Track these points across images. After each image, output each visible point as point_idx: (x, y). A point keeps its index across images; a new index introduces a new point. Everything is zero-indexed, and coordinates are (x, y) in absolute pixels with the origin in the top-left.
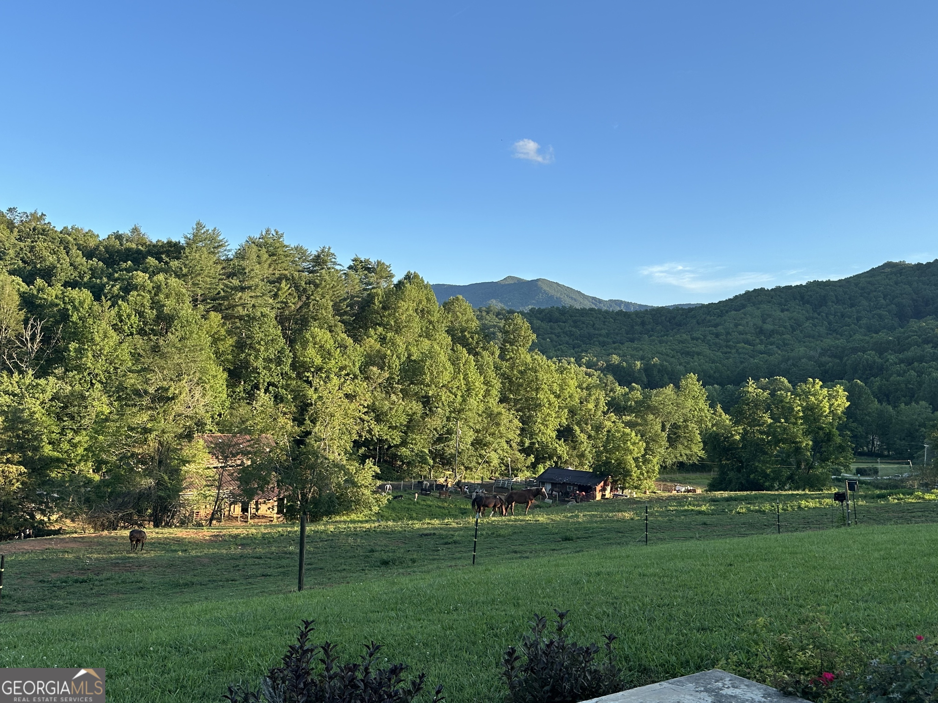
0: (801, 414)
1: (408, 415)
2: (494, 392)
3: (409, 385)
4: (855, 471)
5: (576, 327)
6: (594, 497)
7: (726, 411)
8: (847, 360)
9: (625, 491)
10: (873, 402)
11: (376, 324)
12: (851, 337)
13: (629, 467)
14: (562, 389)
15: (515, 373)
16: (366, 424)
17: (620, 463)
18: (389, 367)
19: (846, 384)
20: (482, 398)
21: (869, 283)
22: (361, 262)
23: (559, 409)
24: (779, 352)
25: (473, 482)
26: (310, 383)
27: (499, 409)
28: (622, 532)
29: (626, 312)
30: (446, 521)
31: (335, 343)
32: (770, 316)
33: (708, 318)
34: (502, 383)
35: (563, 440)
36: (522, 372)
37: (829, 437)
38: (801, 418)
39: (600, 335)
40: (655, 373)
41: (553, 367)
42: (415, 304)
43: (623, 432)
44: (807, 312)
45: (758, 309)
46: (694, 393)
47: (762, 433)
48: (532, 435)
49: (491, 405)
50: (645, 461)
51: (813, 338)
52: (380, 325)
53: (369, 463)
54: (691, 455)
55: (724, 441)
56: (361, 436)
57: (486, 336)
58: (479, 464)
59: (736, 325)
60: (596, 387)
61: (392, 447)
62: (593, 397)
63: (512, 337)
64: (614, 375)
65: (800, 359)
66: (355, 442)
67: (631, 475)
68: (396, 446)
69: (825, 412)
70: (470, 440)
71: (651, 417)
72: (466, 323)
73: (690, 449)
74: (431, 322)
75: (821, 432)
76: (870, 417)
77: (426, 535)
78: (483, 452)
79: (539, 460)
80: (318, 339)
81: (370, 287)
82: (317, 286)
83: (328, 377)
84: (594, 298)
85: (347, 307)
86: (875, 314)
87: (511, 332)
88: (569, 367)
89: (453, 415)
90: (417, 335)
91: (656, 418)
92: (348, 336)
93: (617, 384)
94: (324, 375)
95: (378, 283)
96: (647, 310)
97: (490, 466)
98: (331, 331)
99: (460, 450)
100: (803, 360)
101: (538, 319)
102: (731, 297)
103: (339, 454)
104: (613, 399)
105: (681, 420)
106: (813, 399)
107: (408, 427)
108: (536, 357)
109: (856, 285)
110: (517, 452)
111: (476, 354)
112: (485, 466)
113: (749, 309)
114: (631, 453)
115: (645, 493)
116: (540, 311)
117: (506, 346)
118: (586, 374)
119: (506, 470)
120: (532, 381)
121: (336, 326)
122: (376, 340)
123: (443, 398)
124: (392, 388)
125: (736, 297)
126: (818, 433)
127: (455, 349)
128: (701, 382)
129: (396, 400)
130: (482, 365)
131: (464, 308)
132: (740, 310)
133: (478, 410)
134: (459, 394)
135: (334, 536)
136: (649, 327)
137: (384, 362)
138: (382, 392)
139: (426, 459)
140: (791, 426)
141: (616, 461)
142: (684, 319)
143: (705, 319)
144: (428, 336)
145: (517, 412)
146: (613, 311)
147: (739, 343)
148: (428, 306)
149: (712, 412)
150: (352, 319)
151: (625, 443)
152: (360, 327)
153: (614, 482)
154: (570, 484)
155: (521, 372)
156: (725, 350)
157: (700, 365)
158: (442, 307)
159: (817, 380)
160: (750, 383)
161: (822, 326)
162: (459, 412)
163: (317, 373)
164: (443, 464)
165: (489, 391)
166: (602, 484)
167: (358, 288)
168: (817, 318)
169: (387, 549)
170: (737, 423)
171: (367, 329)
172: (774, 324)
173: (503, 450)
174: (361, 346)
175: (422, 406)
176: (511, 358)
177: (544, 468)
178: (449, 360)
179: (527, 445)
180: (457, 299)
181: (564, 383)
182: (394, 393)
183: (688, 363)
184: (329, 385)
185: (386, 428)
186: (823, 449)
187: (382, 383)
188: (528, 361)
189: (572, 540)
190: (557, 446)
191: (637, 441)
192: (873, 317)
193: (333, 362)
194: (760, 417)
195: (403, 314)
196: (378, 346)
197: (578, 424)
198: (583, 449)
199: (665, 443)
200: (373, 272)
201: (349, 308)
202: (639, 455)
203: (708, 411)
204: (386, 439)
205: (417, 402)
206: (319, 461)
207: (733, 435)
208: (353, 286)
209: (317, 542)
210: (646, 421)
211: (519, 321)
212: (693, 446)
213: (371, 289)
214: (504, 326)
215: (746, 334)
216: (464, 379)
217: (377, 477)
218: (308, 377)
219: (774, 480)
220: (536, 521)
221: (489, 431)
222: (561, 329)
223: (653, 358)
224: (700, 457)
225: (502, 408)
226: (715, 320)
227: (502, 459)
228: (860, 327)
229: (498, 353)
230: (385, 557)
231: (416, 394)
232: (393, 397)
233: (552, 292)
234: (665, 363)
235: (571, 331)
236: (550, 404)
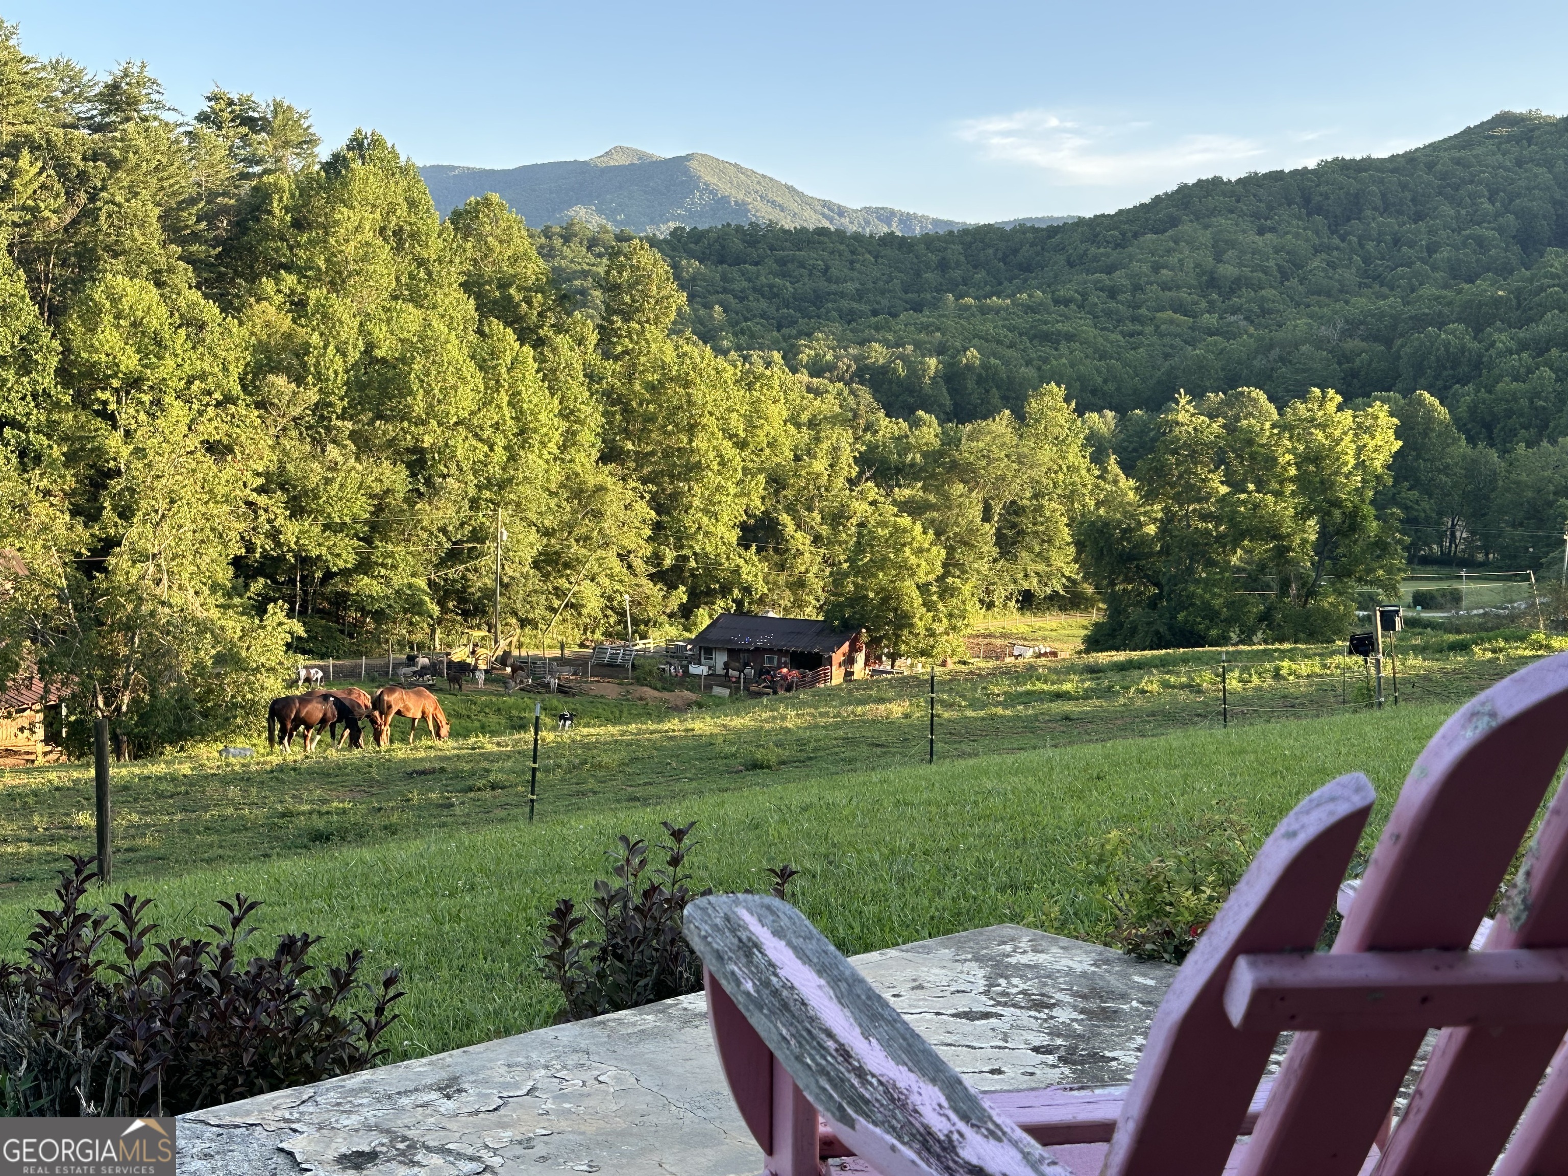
0: (1293, 471)
1: (372, 496)
2: (587, 437)
3: (371, 422)
4: (1410, 600)
5: (784, 276)
6: (827, 677)
7: (1128, 468)
8: (1402, 346)
9: (897, 663)
10: (1456, 441)
11: (277, 268)
12: (1413, 291)
13: (906, 607)
14: (751, 426)
15: (637, 387)
16: (263, 517)
17: (888, 598)
18: (319, 377)
19: (1396, 402)
20: (557, 452)
21: (1458, 162)
22: (231, 103)
23: (745, 475)
24: (1251, 330)
25: (539, 653)
26: (111, 418)
27: (600, 479)
28: (882, 746)
29: (903, 238)
30: (472, 740)
31: (172, 315)
32: (1232, 244)
33: (1093, 250)
34: (605, 414)
35: (754, 548)
36: (653, 387)
37: (1353, 522)
38: (1291, 480)
39: (842, 295)
40: (971, 384)
41: (729, 373)
42: (377, 216)
43: (895, 526)
44: (1317, 233)
45: (1206, 227)
46: (1056, 430)
47: (1205, 517)
48: (679, 539)
49: (579, 469)
50: (945, 591)
51: (1329, 295)
52: (288, 268)
53: (277, 612)
54: (1049, 575)
55: (1122, 538)
56: (250, 548)
57: (563, 299)
58: (554, 611)
59: (1156, 268)
60: (834, 420)
61: (335, 574)
62: (825, 445)
63: (627, 299)
64: (876, 390)
65: (1296, 346)
66: (237, 562)
67: (912, 625)
68: (345, 573)
69: (1346, 464)
70: (529, 554)
71: (959, 488)
72: (512, 265)
73: (1047, 561)
74: (421, 263)
75: (1337, 513)
76: (1447, 475)
77: (423, 773)
78: (563, 583)
79: (697, 597)
80: (125, 304)
81: (257, 169)
82: (114, 165)
83: (157, 402)
84: (825, 204)
85: (198, 221)
86: (1468, 237)
87: (625, 285)
88: (768, 373)
89: (487, 494)
90: (386, 295)
91: (971, 490)
92: (206, 296)
93: (881, 414)
94: (146, 398)
95: (278, 160)
96: (951, 233)
97: (580, 614)
98: (159, 284)
99: (506, 580)
100: (1304, 348)
101: (692, 255)
102: (1147, 200)
103: (197, 593)
104: (872, 448)
105: (1028, 495)
106: (1319, 435)
107: (374, 527)
108: (686, 348)
109: (1430, 166)
110: (644, 581)
111: (539, 343)
112: (567, 615)
113: (1187, 227)
114: (912, 575)
115: (944, 664)
116: (697, 236)
117: (612, 323)
118: (809, 389)
119: (619, 623)
120: (681, 407)
121: (171, 270)
122: (279, 308)
123: (460, 453)
124: (328, 429)
125: (1157, 200)
126: (1329, 513)
127: (486, 329)
128: (1073, 405)
129: (340, 459)
130: (554, 371)
131: (504, 225)
132: (1165, 231)
133: (548, 480)
134: (500, 441)
135: (191, 785)
136: (957, 274)
137: (304, 365)
138: (301, 439)
139: (422, 603)
140: (1270, 498)
141: (877, 594)
142: (1037, 254)
143: (1085, 253)
144: (416, 299)
145: (644, 483)
146: (871, 236)
147: (1162, 309)
148: (413, 219)
149: (1097, 473)
150: (214, 252)
151: (898, 551)
152: (237, 274)
153: (874, 642)
154: (770, 651)
155: (651, 387)
156: (1130, 327)
157: (1072, 366)
158: (448, 224)
159: (1331, 392)
160: (1183, 402)
161: (1348, 267)
162: (501, 488)
163: (128, 393)
164: (466, 614)
165: (574, 434)
166: (846, 647)
167: (224, 174)
168: (1337, 249)
169: (325, 808)
170: (1149, 496)
171: (253, 278)
172: (1241, 265)
173: (611, 577)
174: (241, 324)
175: (405, 473)
176: (626, 352)
177: (710, 616)
178: (473, 357)
179: (668, 562)
180: (487, 203)
181: (757, 412)
182: (334, 442)
183: (1046, 360)
184: (161, 422)
185: (317, 530)
186: (1340, 551)
187: (301, 418)
188: (668, 360)
189: (769, 767)
190: (741, 562)
191: (926, 546)
192: (1465, 244)
193: (170, 362)
194: (1203, 481)
195: (347, 241)
196: (286, 323)
197: (790, 509)
198: (803, 569)
199: (989, 548)
200: (263, 129)
201: (203, 225)
202: (931, 578)
203: (1089, 470)
204: (319, 557)
205: (395, 464)
206: (145, 609)
207: (1140, 525)
208: (211, 166)
209: (148, 800)
210: (946, 497)
211: (643, 261)
212: (1053, 553)
213: (260, 176)
214: (608, 273)
215: (1178, 287)
216: (510, 403)
217: (295, 646)
218: (105, 403)
219: (1229, 622)
220: (687, 730)
221: (576, 531)
222: (749, 280)
223: (966, 349)
224: (1068, 579)
225: (605, 476)
226: (1107, 255)
227: (610, 599)
228: (1434, 268)
229: (593, 338)
230: (320, 824)
231: (391, 443)
232: (333, 452)
233: (724, 188)
234: (993, 361)
235: (771, 286)
236: (723, 464)
